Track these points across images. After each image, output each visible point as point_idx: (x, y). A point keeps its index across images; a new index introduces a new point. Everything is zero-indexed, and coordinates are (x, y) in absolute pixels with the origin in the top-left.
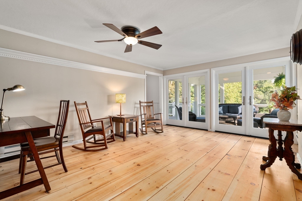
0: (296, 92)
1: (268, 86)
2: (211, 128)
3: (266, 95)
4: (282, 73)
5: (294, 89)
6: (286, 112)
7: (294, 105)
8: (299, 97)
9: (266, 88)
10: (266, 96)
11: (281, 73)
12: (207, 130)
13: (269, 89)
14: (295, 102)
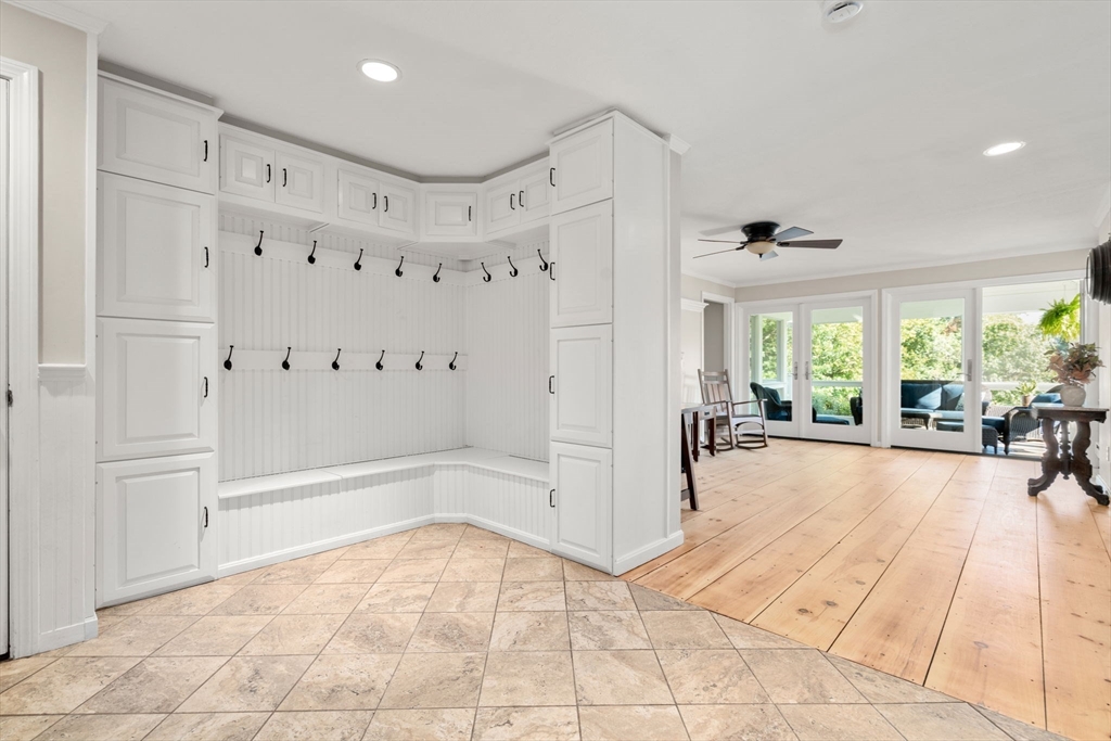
0: (1096, 354)
1: (998, 323)
2: (880, 439)
3: (993, 353)
4: (1063, 301)
5: (1092, 348)
6: (1077, 390)
7: (1091, 377)
8: (1100, 362)
9: (993, 330)
10: (992, 356)
11: (1058, 301)
12: (868, 445)
13: (1002, 333)
14: (1094, 371)
